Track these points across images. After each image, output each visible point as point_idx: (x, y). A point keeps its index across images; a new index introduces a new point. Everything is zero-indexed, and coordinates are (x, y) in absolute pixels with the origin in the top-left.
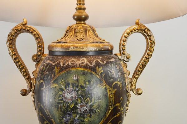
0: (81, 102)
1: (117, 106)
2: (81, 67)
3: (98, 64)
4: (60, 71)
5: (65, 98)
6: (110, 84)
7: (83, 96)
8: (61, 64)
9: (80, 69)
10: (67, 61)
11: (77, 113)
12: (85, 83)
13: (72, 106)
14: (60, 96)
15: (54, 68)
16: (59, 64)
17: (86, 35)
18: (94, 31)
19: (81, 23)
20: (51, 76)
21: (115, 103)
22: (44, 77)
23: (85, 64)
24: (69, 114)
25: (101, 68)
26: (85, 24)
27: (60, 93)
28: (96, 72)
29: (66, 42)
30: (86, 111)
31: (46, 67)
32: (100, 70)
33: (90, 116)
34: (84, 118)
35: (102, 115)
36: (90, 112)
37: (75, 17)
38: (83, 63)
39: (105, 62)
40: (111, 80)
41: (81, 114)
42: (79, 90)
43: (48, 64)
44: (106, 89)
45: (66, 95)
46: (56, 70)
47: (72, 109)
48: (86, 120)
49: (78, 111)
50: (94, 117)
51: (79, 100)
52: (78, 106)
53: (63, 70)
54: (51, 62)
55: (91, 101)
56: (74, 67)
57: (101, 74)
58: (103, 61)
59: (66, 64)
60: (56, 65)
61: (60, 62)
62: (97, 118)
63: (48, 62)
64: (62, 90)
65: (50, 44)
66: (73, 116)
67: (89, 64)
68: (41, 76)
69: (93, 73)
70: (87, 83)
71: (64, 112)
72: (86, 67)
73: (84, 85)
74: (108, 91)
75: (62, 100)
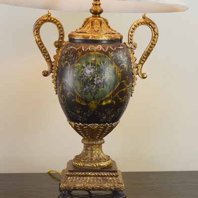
0: (98, 76)
1: (123, 83)
2: (98, 51)
3: (110, 50)
4: (82, 54)
5: (86, 73)
6: (118, 65)
7: (98, 72)
8: (83, 49)
9: (97, 53)
10: (87, 47)
11: (94, 84)
12: (100, 63)
13: (90, 79)
14: (82, 72)
15: (78, 52)
16: (81, 49)
17: (101, 27)
18: (107, 23)
19: (96, 17)
20: (75, 58)
21: (122, 80)
22: (69, 59)
23: (101, 49)
24: (88, 85)
25: (112, 53)
26: (99, 17)
27: (82, 70)
28: (108, 55)
29: (86, 33)
30: (100, 83)
31: (70, 51)
32: (112, 54)
33: (103, 87)
34: (99, 88)
35: (112, 87)
36: (103, 84)
37: (92, 11)
38: (99, 49)
39: (115, 49)
40: (119, 62)
41: (97, 85)
42: (96, 68)
43: (71, 49)
44: (115, 68)
45: (87, 71)
46: (79, 53)
47: (91, 81)
48: (100, 89)
49: (95, 82)
50: (106, 88)
51: (96, 75)
52: (95, 79)
53: (84, 54)
54: (74, 48)
55: (104, 76)
56: (93, 51)
57: (112, 57)
58: (113, 48)
59: (87, 49)
60: (79, 50)
61: (82, 48)
62: (108, 88)
63: (71, 47)
64: (84, 67)
65: (70, 33)
66: (91, 86)
67: (103, 50)
68: (65, 58)
69: (106, 56)
70: (102, 63)
71: (84, 84)
72: (101, 51)
73: (100, 64)
74: (117, 70)
75: (83, 75)
